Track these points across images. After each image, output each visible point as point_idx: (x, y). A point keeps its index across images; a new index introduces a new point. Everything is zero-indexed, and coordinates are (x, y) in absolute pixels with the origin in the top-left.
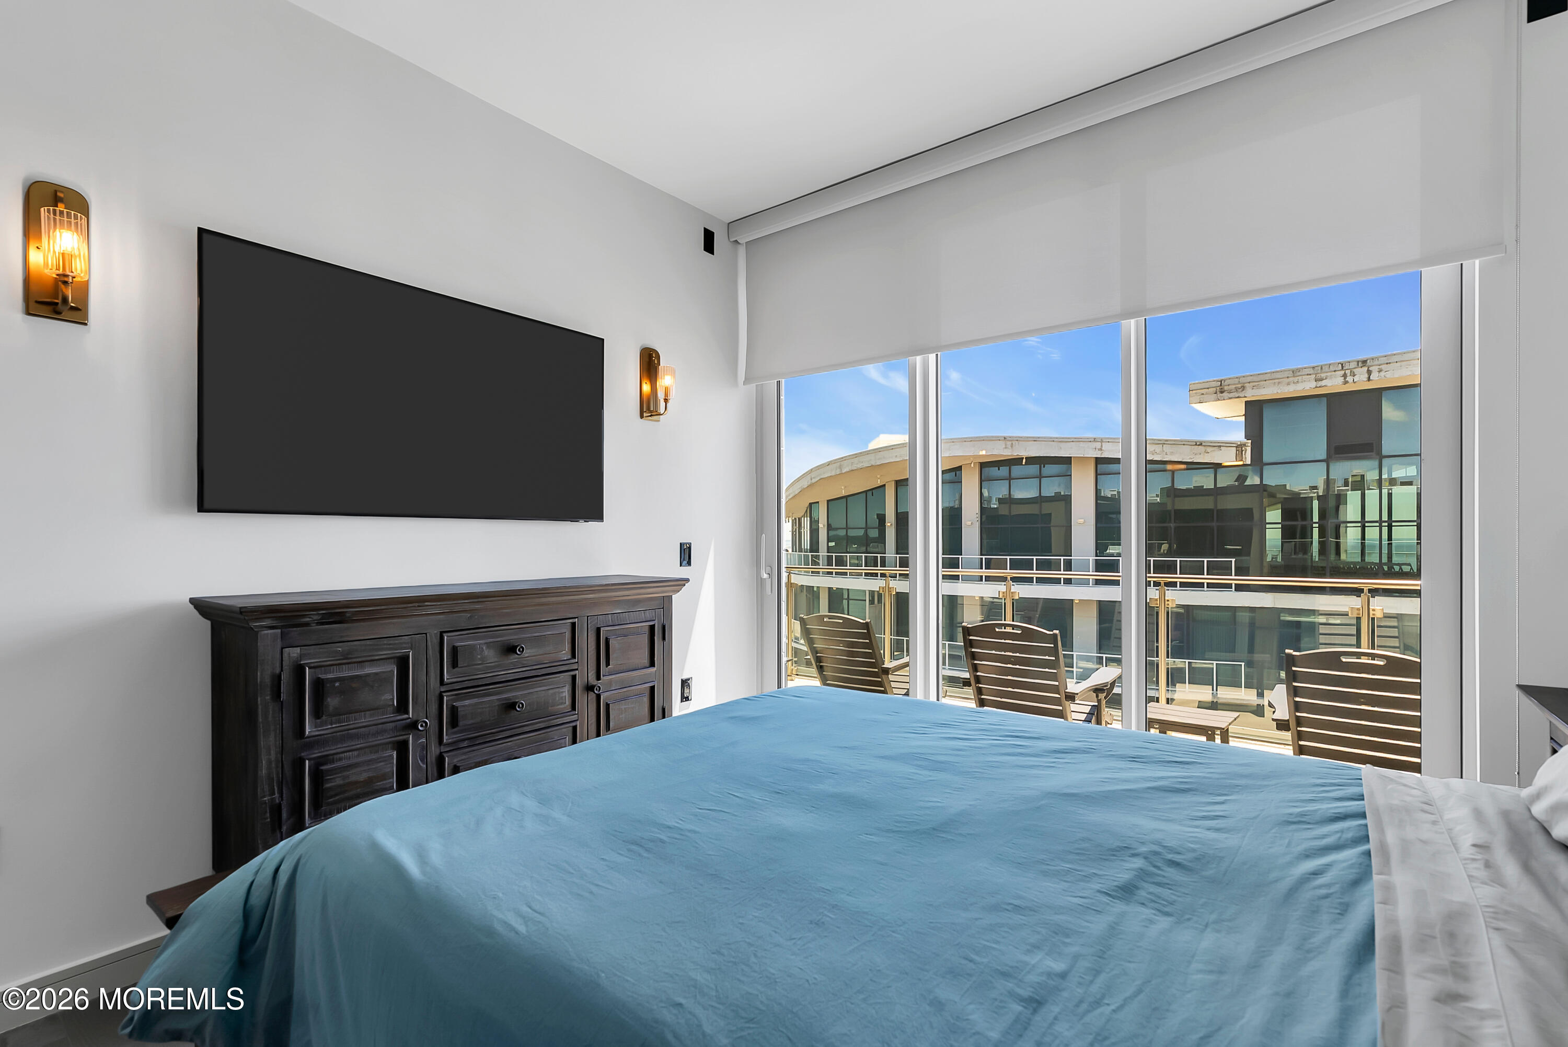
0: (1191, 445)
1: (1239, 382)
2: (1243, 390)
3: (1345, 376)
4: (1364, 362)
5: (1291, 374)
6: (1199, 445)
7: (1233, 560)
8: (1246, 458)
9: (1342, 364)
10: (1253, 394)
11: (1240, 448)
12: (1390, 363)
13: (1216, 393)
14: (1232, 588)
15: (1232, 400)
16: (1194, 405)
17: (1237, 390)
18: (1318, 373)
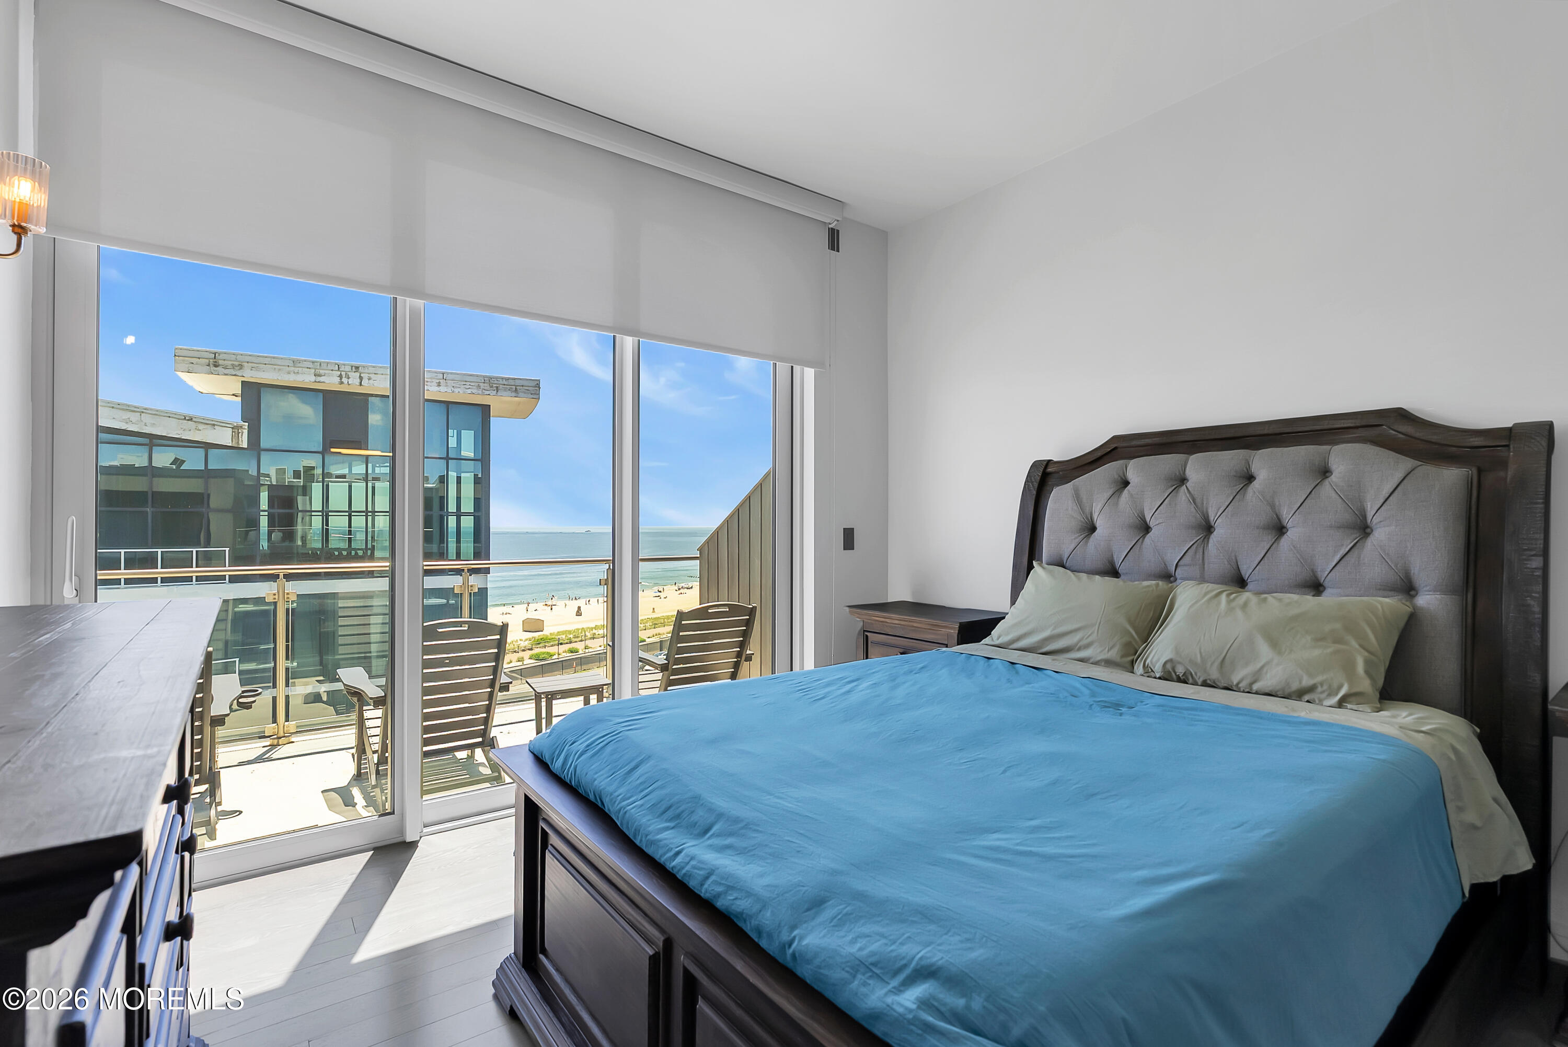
0: (179, 419)
1: (236, 359)
2: (241, 369)
3: (341, 376)
4: (357, 368)
5: (291, 364)
6: (188, 420)
7: (227, 549)
8: (242, 441)
9: (339, 365)
10: (251, 376)
11: (236, 430)
12: (377, 374)
13: (209, 365)
14: (225, 580)
15: (226, 376)
16: (179, 374)
17: (233, 366)
18: (317, 369)
